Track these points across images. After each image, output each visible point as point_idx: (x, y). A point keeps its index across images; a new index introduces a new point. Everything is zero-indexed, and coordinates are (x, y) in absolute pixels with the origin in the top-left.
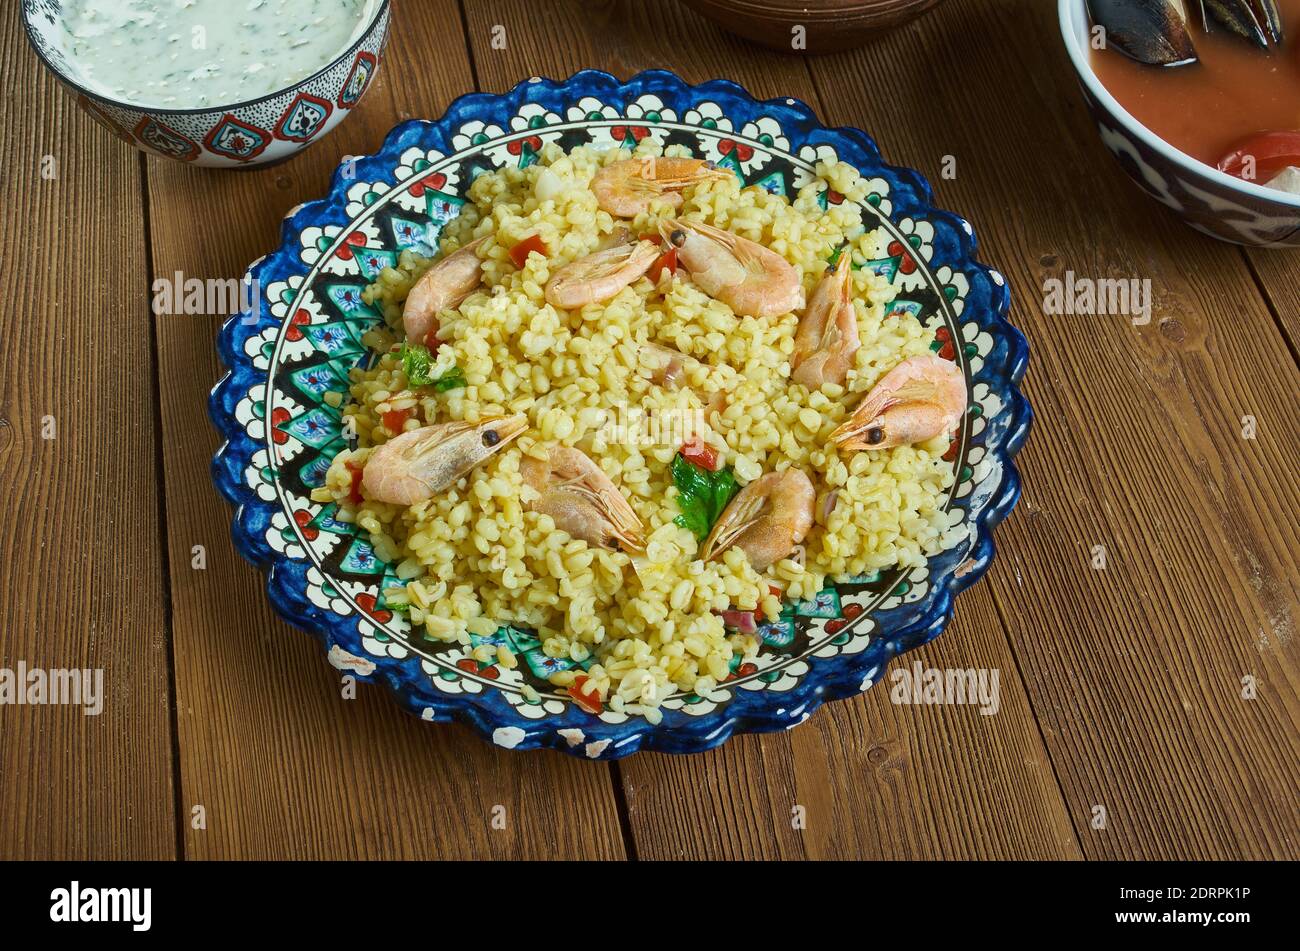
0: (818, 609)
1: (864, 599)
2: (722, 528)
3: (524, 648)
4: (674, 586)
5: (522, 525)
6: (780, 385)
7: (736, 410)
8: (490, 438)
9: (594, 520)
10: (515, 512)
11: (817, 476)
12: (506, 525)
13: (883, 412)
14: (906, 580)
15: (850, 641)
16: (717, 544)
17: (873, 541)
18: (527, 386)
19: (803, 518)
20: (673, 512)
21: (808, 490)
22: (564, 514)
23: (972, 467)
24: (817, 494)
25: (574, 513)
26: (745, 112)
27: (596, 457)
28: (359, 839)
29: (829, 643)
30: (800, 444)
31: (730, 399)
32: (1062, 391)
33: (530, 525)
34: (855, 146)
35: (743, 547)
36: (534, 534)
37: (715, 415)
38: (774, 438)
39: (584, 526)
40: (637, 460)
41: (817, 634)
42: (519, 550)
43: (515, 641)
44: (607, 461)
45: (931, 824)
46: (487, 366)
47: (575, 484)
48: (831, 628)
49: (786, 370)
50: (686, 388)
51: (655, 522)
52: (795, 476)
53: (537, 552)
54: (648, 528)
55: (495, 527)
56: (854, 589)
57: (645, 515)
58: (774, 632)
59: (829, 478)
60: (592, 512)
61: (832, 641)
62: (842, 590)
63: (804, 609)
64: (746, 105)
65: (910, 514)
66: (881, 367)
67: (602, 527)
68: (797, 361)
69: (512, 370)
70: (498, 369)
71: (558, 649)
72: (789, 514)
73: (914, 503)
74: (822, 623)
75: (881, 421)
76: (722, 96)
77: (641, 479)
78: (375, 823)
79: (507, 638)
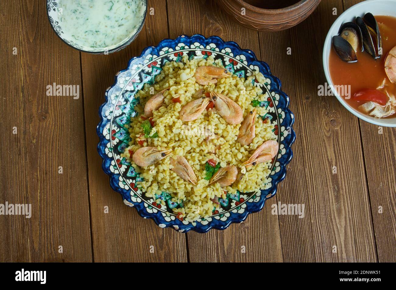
0: (234, 197)
1: (245, 197)
2: (215, 177)
3: (167, 198)
4: (202, 193)
5: (169, 174)
6: (234, 142)
7: (222, 151)
8: (163, 155)
9: (186, 176)
10: (168, 173)
11: (239, 169)
12: (165, 176)
13: (257, 158)
14: (255, 195)
15: (240, 209)
16: (214, 180)
17: (249, 187)
18: (173, 138)
19: (235, 179)
20: (204, 176)
21: (236, 172)
22: (179, 173)
23: (276, 167)
24: (238, 174)
25: (181, 173)
26: (237, 52)
27: (188, 160)
28: (129, 230)
29: (235, 209)
30: (236, 161)
31: (221, 147)
32: (303, 137)
33: (171, 174)
34: (264, 68)
35: (219, 183)
36: (171, 177)
37: (217, 150)
38: (230, 159)
39: (183, 177)
40: (197, 162)
41: (233, 205)
42: (168, 181)
43: (166, 196)
44: (190, 162)
45: (252, 242)
46: (164, 133)
47: (182, 166)
48: (236, 204)
49: (236, 138)
50: (211, 143)
51: (200, 178)
52: (234, 168)
53: (172, 182)
54: (198, 180)
55: (163, 175)
56: (243, 194)
57: (198, 175)
58: (224, 202)
59: (242, 172)
60: (185, 174)
61: (236, 208)
62: (241, 193)
63: (232, 197)
64: (238, 50)
65: (259, 180)
66: (259, 144)
67: (187, 178)
68: (239, 137)
69: (170, 135)
70: (167, 134)
71: (175, 201)
72: (231, 178)
73: (260, 177)
74: (235, 201)
75: (256, 160)
76: (232, 47)
77: (198, 167)
78: (133, 227)
79: (164, 196)
